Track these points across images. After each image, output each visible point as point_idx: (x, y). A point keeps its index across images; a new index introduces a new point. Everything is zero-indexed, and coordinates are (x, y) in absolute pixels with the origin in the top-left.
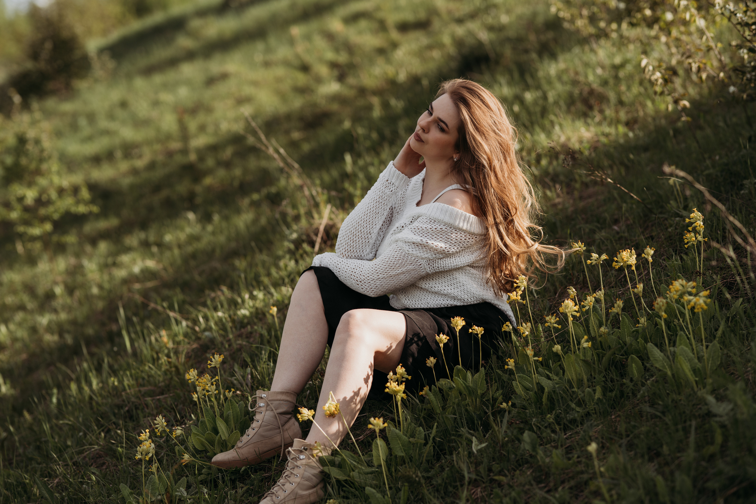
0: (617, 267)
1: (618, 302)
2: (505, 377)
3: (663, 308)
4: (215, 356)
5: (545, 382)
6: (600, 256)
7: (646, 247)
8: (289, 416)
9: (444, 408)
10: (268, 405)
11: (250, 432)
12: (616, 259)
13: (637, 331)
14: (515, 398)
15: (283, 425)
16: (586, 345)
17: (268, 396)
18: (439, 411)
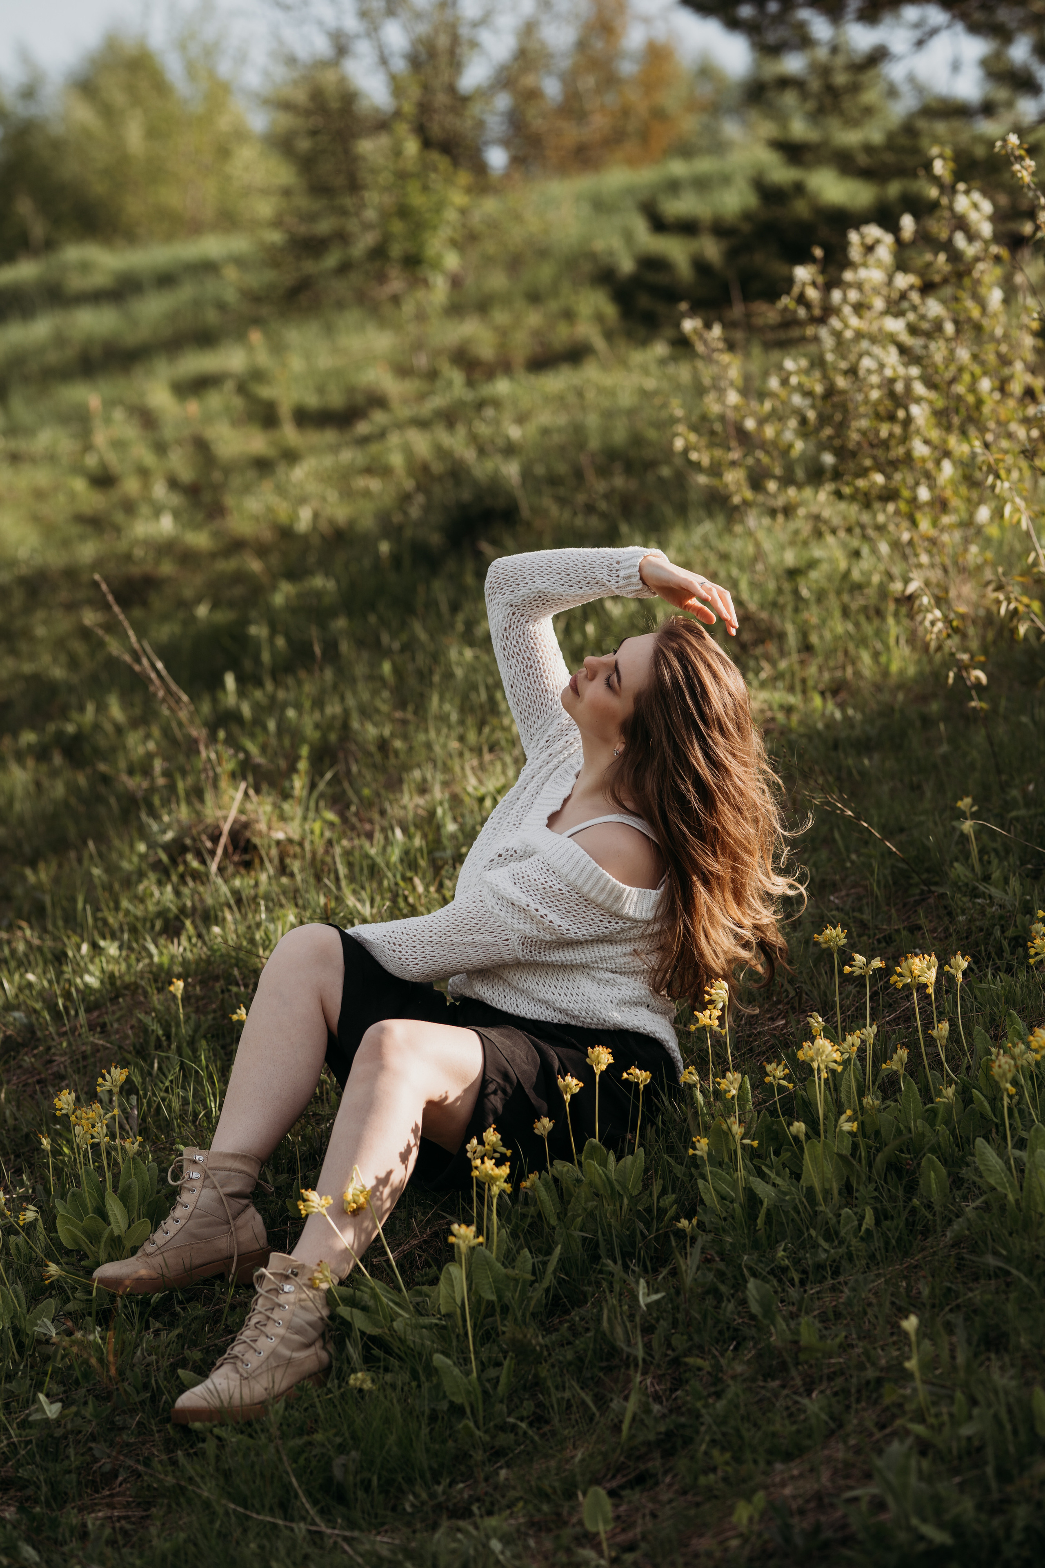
0: (900, 985)
1: (900, 1051)
2: (679, 1170)
3: (1009, 1076)
4: (113, 1069)
5: (762, 1189)
6: (868, 962)
7: (955, 954)
8: (245, 1202)
9: (561, 1216)
10: (206, 1177)
11: (171, 1226)
12: (899, 969)
13: (934, 1112)
14: (705, 1212)
15: (234, 1218)
16: (847, 1127)
17: (206, 1159)
18: (554, 1221)
